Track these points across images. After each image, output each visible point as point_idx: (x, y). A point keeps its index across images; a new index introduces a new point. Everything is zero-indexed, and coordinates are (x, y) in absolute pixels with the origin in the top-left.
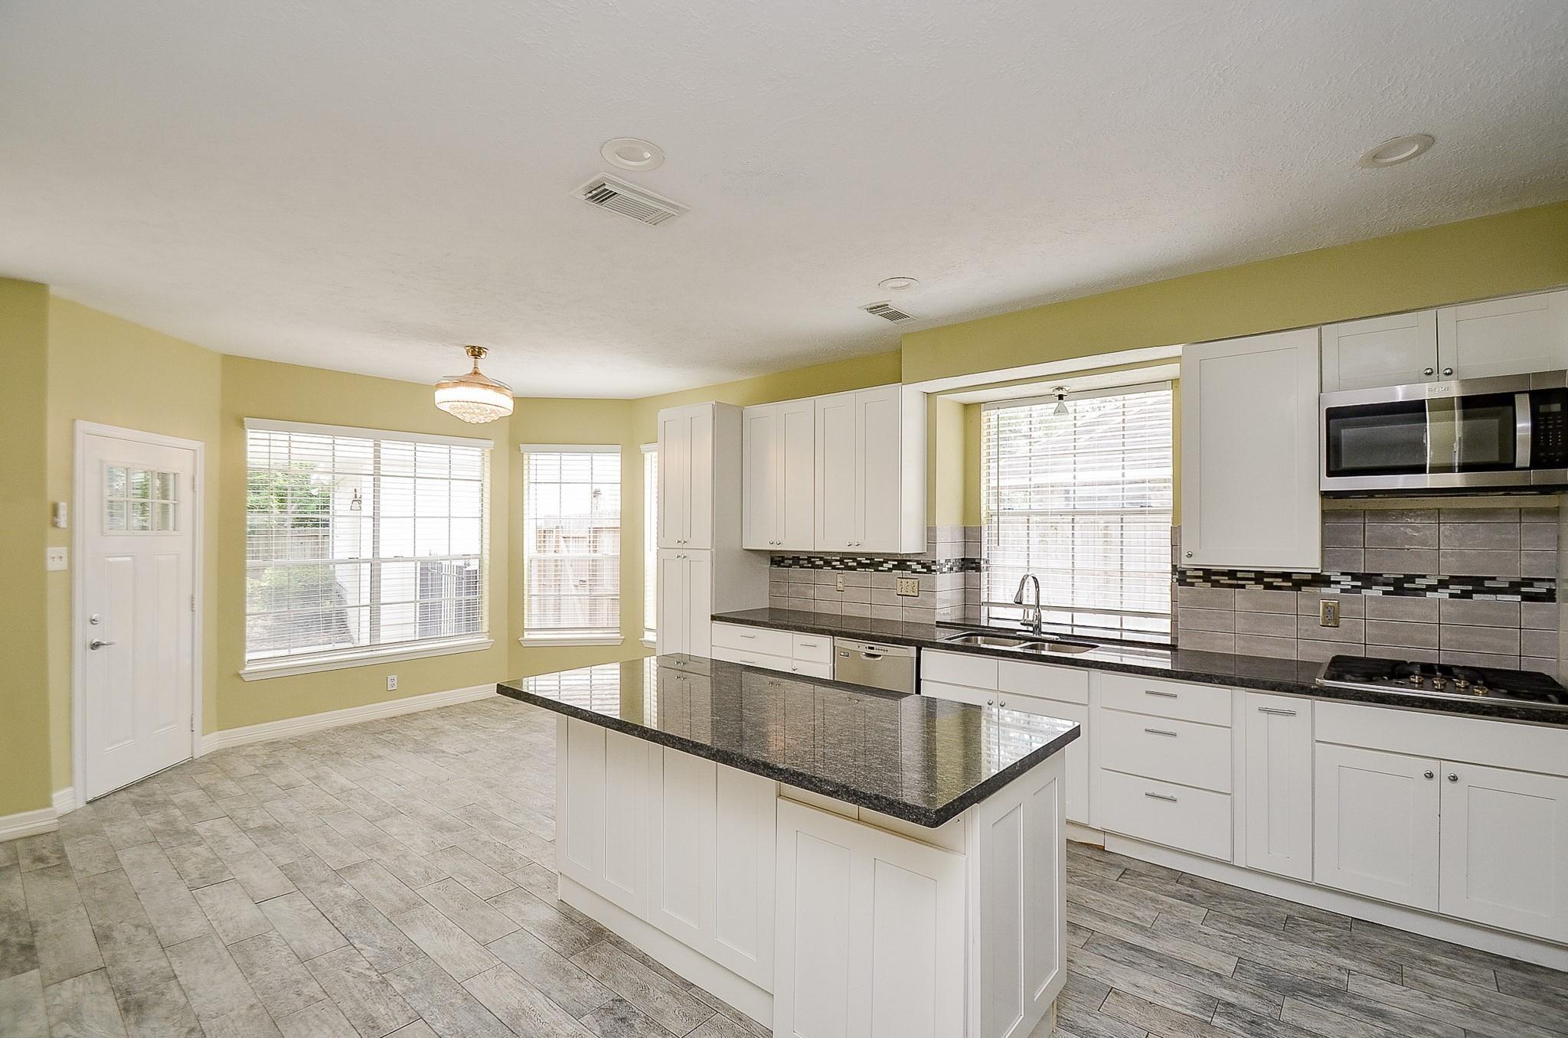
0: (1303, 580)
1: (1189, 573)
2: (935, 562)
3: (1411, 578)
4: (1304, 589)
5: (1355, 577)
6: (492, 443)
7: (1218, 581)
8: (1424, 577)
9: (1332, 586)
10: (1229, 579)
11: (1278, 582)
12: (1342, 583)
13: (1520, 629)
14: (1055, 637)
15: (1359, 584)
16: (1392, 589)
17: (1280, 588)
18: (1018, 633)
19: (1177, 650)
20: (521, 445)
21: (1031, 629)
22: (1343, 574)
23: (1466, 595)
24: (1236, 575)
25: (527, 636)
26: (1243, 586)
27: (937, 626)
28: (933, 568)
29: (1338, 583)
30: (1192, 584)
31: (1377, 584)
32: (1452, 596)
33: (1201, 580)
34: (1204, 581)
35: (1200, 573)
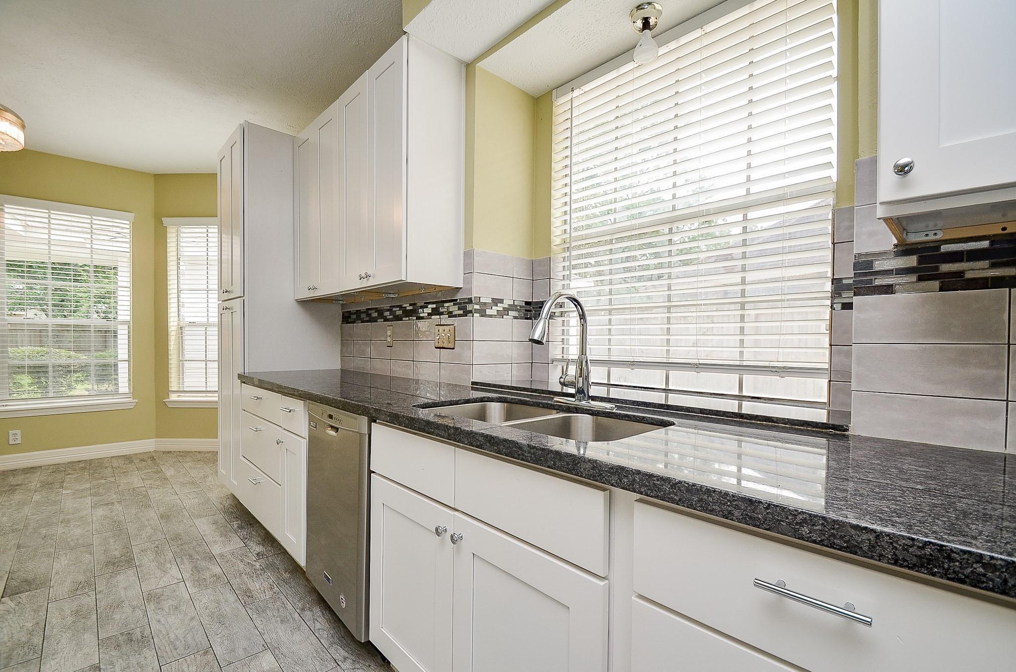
1: (878, 266)
2: (470, 300)
6: (132, 215)
7: (960, 274)
10: (993, 266)
14: (608, 405)
18: (556, 399)
19: (846, 437)
20: (163, 219)
21: (572, 391)
25: (173, 397)
27: (473, 389)
28: (469, 307)
30: (888, 289)
33: (914, 278)
34: (920, 279)
35: (912, 261)
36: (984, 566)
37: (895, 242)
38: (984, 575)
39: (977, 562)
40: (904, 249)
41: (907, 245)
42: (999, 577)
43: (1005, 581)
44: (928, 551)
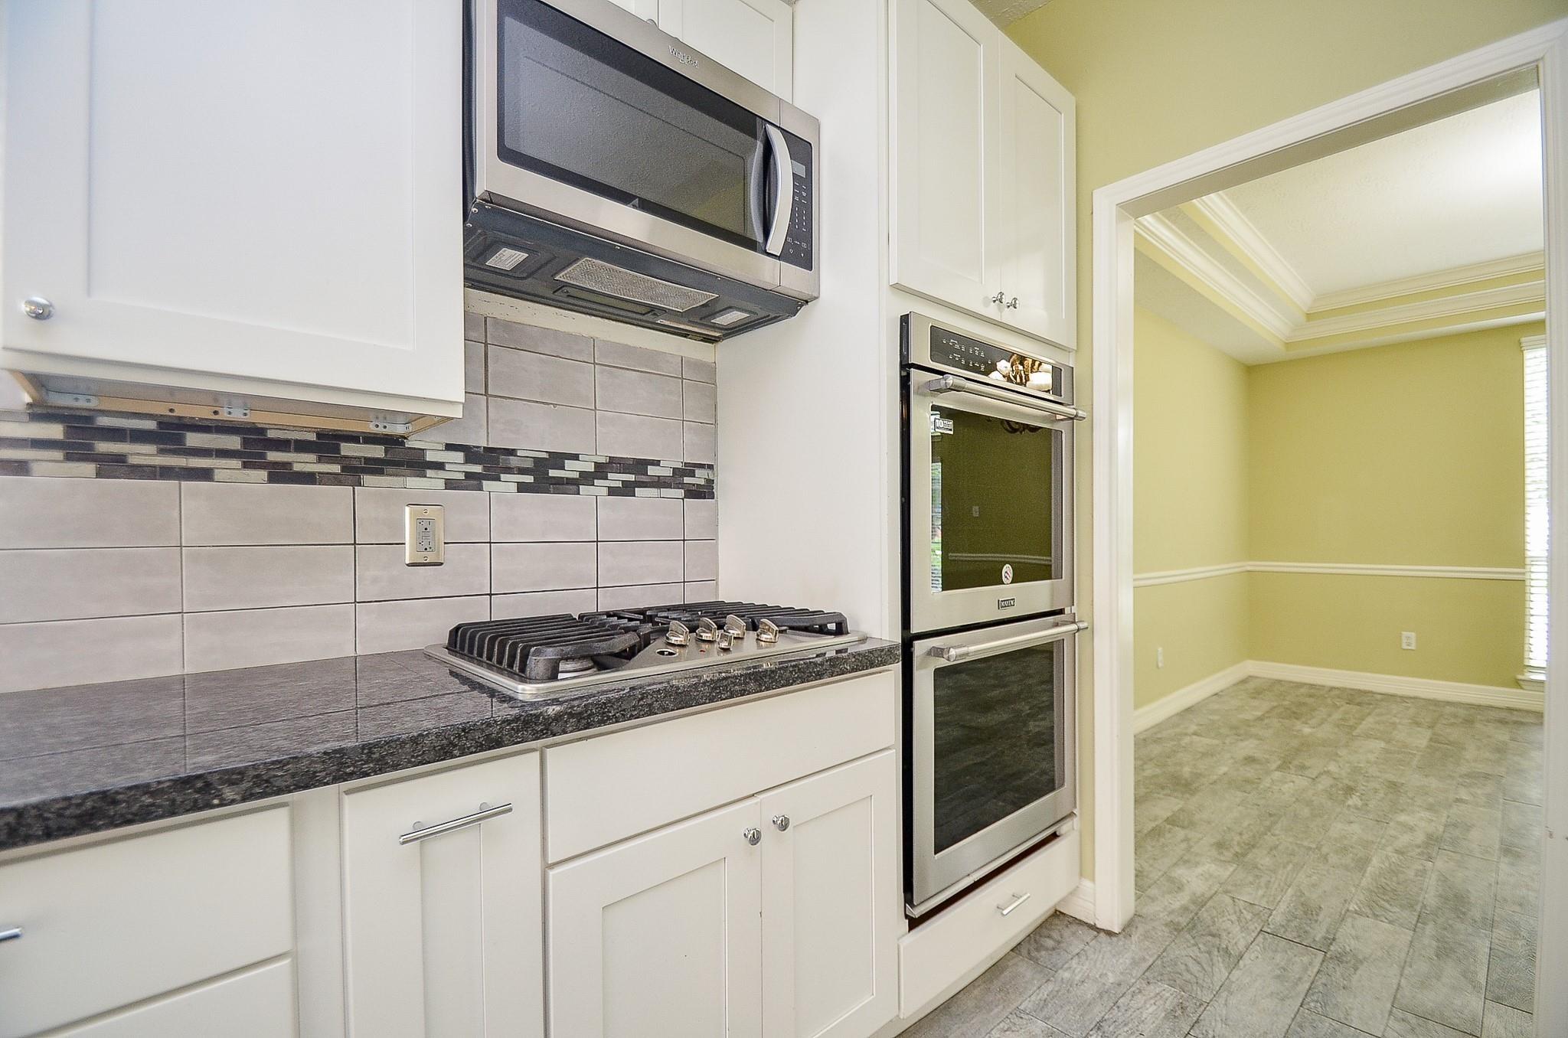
0: (367, 460)
3: (558, 459)
4: (367, 479)
5: (471, 454)
7: (122, 457)
8: (575, 457)
9: (429, 473)
11: (304, 462)
12: (448, 467)
13: (684, 540)
15: (478, 469)
16: (529, 479)
17: (309, 478)
22: (450, 447)
23: (627, 489)
24: (180, 440)
26: (206, 475)
29: (440, 466)
30: (21, 468)
31: (509, 470)
32: (612, 491)
33: (58, 455)
34: (68, 458)
35: (55, 431)
36: (152, 794)
37: (28, 399)
38: (153, 805)
39: (145, 794)
40: (40, 412)
41: (47, 407)
42: (167, 800)
43: (173, 801)
44: (89, 804)
